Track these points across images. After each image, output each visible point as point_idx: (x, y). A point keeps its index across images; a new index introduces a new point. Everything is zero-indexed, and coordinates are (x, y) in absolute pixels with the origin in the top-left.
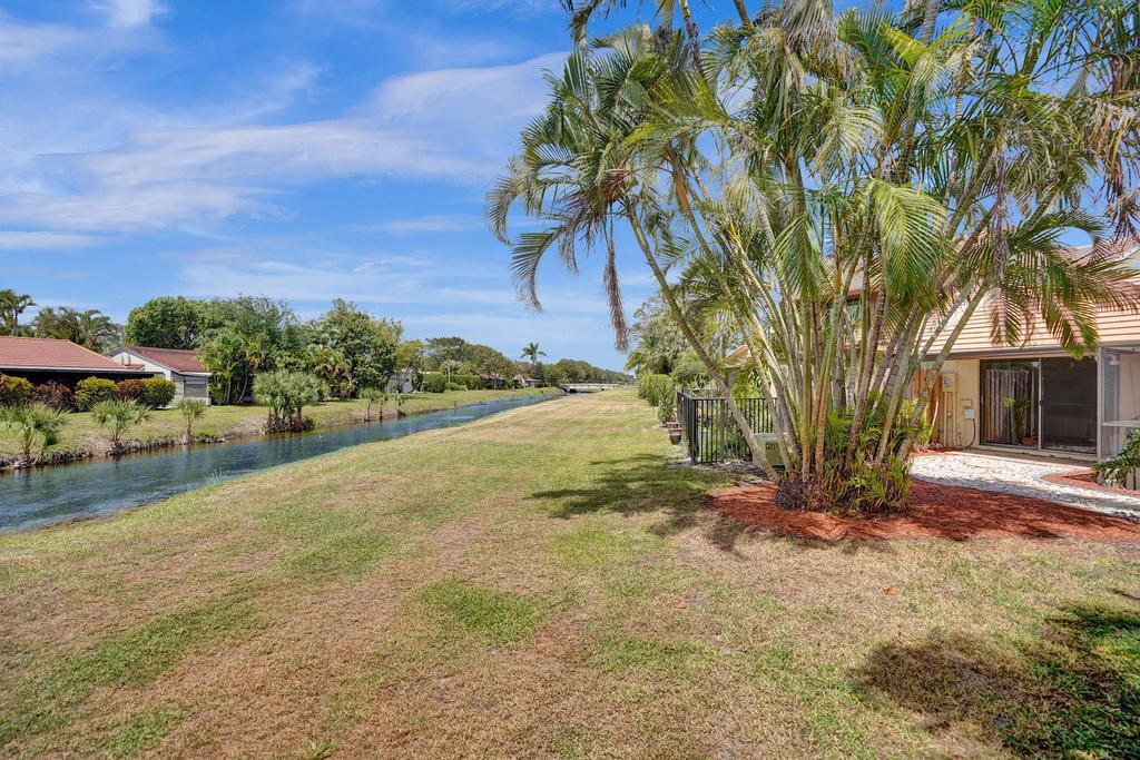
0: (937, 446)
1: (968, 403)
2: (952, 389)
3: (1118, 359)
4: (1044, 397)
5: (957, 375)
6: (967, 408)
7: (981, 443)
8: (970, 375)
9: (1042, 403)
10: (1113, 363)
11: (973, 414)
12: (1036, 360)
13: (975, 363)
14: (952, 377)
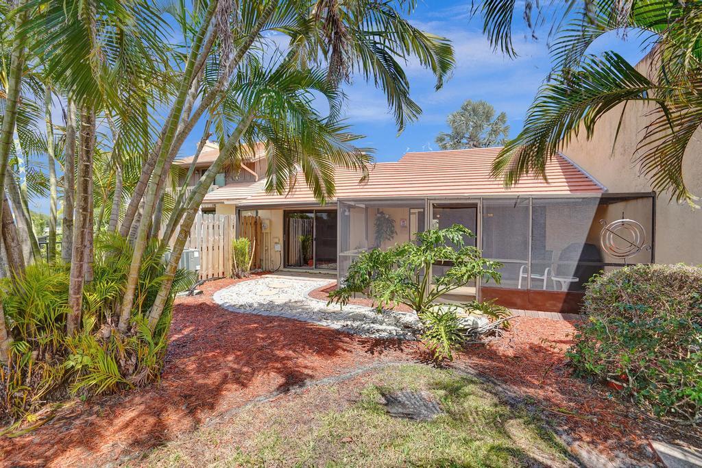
0: (260, 270)
1: (277, 240)
2: (268, 231)
3: (349, 211)
4: (316, 235)
5: (271, 221)
6: (276, 243)
7: (284, 267)
8: (277, 219)
9: (315, 239)
10: (347, 213)
11: (279, 248)
12: (311, 212)
13: (280, 213)
14: (267, 222)
